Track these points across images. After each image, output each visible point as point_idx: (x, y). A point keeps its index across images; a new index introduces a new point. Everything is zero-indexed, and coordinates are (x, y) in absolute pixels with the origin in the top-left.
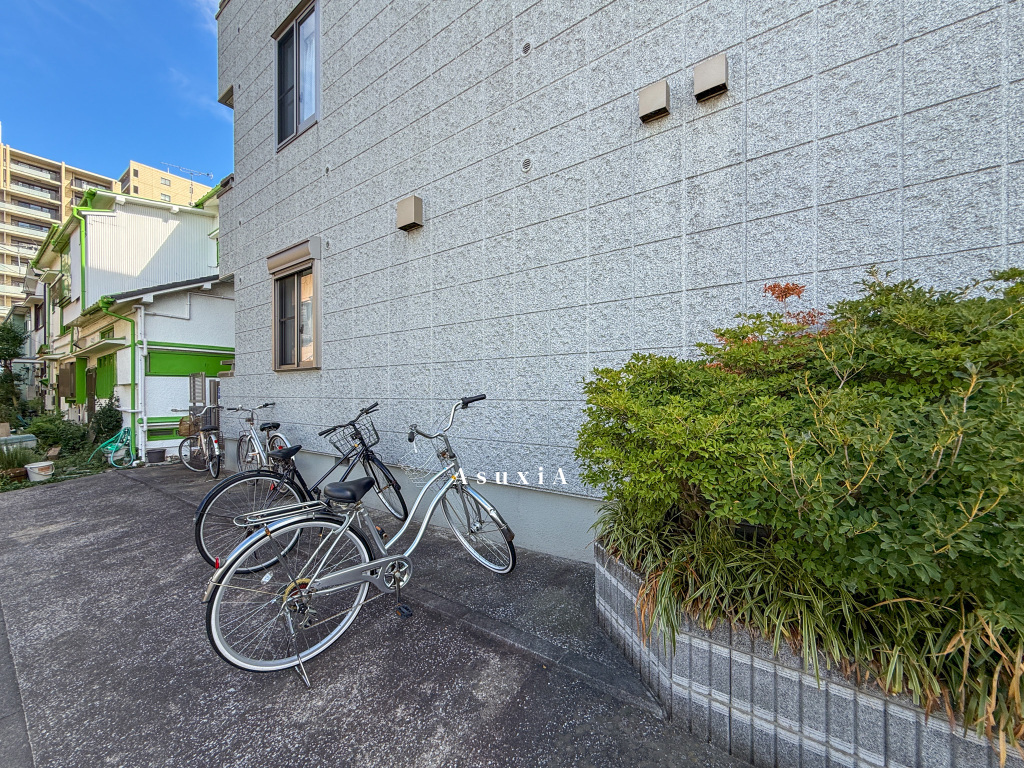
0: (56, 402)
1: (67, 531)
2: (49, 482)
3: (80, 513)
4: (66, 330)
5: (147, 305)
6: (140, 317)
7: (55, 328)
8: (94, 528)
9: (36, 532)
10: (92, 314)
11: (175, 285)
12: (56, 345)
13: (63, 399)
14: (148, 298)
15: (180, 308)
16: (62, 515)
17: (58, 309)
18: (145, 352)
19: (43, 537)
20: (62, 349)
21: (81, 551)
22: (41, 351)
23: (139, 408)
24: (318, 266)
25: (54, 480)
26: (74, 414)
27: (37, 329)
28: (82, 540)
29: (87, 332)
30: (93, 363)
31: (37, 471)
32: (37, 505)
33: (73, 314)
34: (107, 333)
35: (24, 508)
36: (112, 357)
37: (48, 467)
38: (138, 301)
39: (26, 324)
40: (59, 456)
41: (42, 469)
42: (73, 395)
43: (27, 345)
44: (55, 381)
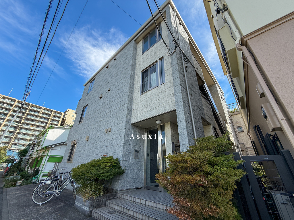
0: (28, 168)
1: (20, 193)
2: (19, 186)
3: (23, 191)
4: (37, 151)
5: (52, 148)
6: (50, 150)
7: (35, 150)
8: (24, 193)
9: (14, 193)
10: (42, 149)
11: (59, 143)
12: (34, 154)
13: (30, 167)
14: (53, 146)
15: (58, 148)
16: (20, 191)
17: (37, 147)
18: (49, 157)
19: (15, 194)
20: (34, 156)
21: (20, 195)
22: (30, 155)
23: (43, 170)
24: (77, 144)
25: (21, 185)
26: (30, 171)
27: (32, 149)
28: (21, 194)
29: (41, 152)
30: (39, 159)
31: (18, 183)
32: (16, 189)
33: (40, 148)
34: (44, 153)
35: (14, 190)
36: (43, 157)
37: (21, 182)
38: (51, 147)
39: (30, 148)
40: (23, 181)
41: (19, 183)
42: (32, 166)
43: (28, 154)
44: (30, 163)
